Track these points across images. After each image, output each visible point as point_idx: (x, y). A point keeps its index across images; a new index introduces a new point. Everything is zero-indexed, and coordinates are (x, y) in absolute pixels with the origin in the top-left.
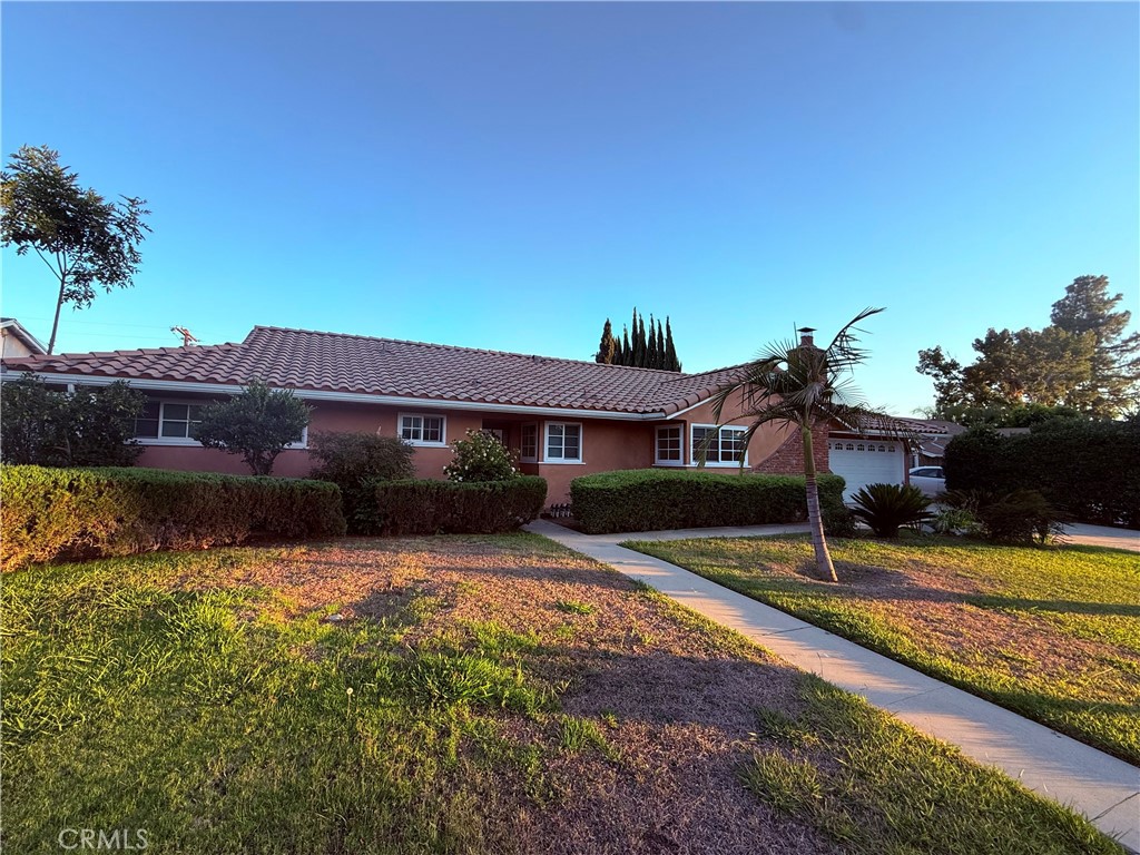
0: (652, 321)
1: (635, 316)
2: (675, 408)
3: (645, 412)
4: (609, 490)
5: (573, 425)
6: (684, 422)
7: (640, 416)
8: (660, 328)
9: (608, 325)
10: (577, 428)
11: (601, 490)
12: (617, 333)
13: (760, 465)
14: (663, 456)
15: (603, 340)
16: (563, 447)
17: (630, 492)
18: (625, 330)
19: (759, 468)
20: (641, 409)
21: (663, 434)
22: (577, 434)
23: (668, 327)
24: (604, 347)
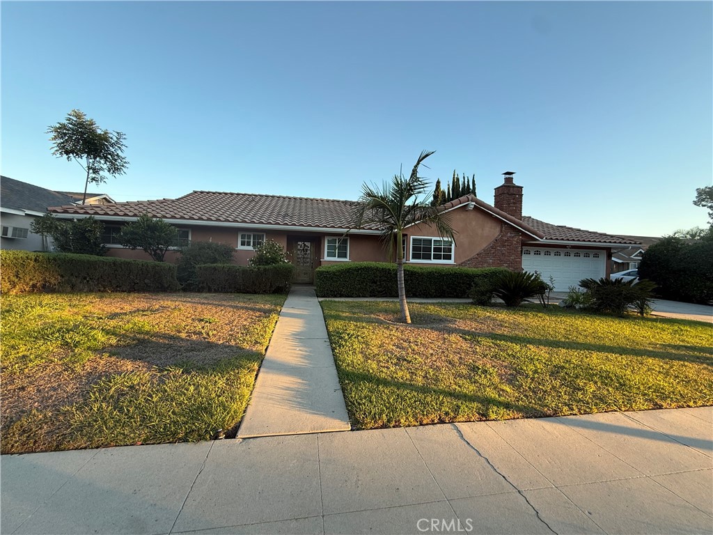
0: (464, 178)
1: (454, 175)
5: (344, 239)
6: (407, 235)
8: (468, 182)
9: (438, 182)
10: (346, 240)
12: (444, 187)
15: (435, 192)
16: (337, 251)
18: (448, 185)
19: (462, 264)
22: (346, 243)
23: (474, 181)
24: (435, 197)
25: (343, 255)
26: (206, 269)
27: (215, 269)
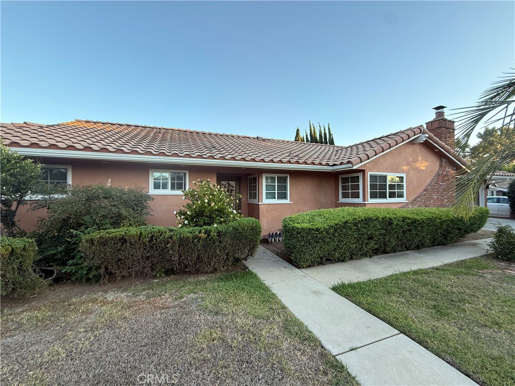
0: (320, 126)
2: (359, 161)
3: (334, 165)
4: (317, 230)
5: (282, 176)
6: (363, 171)
7: (331, 168)
8: (324, 129)
10: (285, 178)
11: (310, 229)
13: (414, 200)
14: (345, 196)
16: (276, 192)
17: (336, 230)
18: (306, 132)
19: (413, 202)
20: (331, 163)
21: (345, 180)
22: (285, 182)
23: (329, 129)
25: (283, 196)
26: (104, 242)
27: (123, 240)
